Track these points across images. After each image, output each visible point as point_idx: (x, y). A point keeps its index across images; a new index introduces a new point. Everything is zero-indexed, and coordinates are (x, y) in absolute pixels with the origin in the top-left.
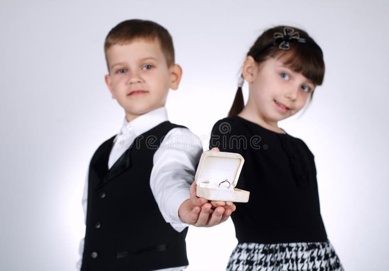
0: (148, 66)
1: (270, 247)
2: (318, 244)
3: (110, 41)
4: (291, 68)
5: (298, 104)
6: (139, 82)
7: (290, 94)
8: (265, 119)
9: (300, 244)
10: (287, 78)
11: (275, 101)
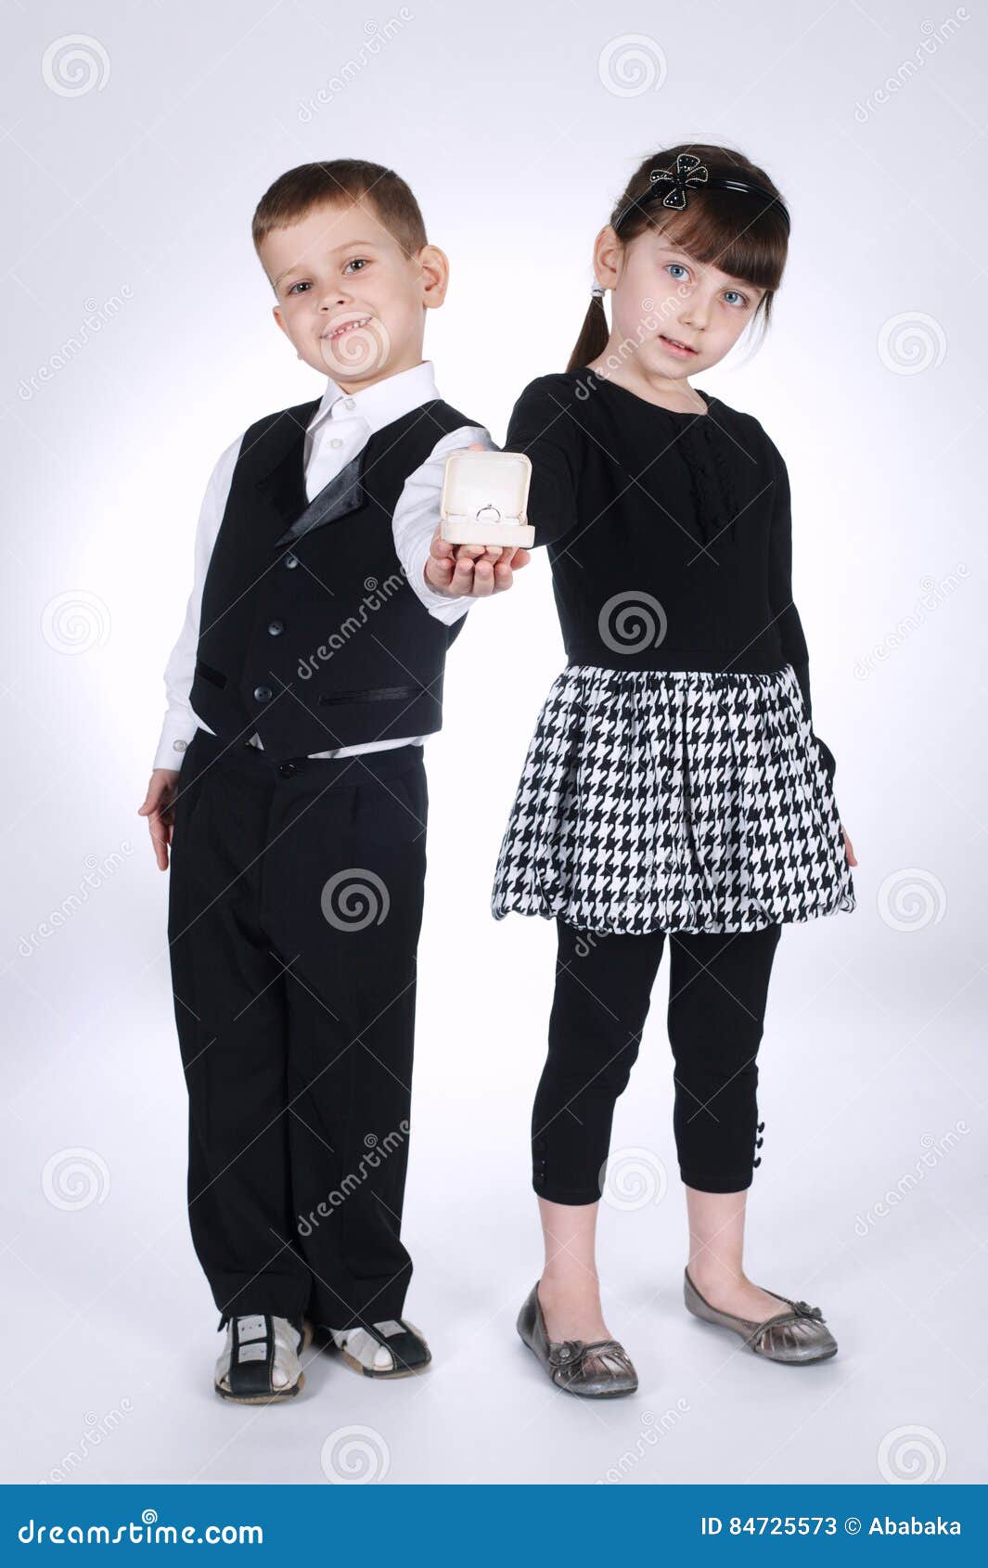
0: (357, 263)
1: (626, 675)
2: (743, 676)
3: (263, 224)
4: (690, 251)
5: (712, 341)
6: (341, 302)
7: (691, 315)
8: (647, 374)
9: (694, 676)
10: (684, 277)
11: (662, 337)
